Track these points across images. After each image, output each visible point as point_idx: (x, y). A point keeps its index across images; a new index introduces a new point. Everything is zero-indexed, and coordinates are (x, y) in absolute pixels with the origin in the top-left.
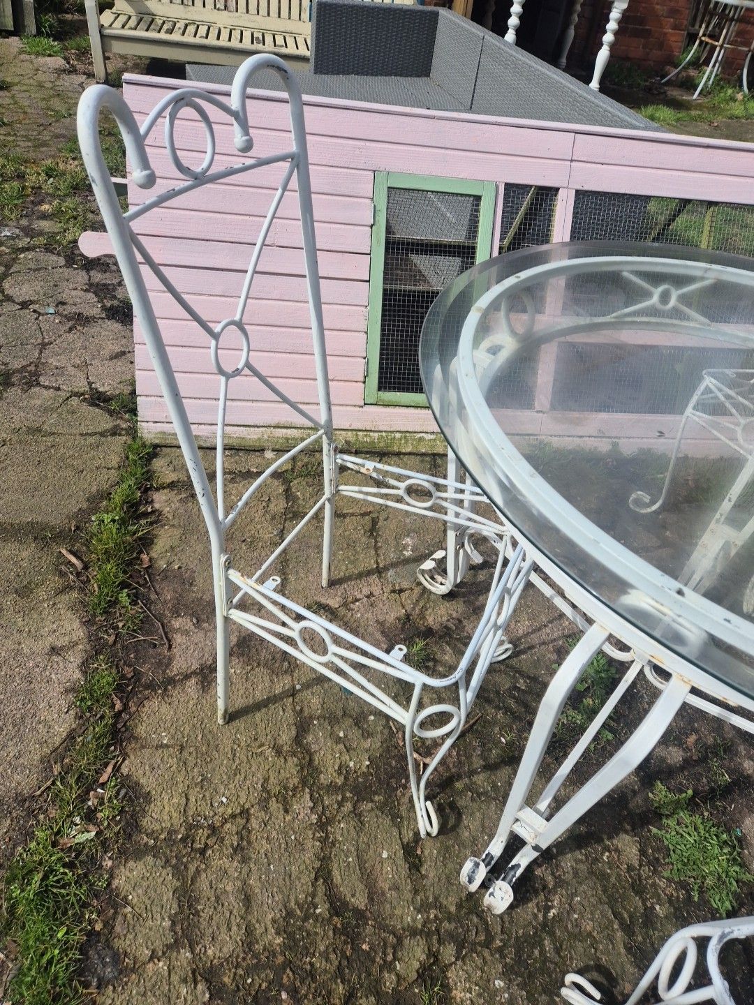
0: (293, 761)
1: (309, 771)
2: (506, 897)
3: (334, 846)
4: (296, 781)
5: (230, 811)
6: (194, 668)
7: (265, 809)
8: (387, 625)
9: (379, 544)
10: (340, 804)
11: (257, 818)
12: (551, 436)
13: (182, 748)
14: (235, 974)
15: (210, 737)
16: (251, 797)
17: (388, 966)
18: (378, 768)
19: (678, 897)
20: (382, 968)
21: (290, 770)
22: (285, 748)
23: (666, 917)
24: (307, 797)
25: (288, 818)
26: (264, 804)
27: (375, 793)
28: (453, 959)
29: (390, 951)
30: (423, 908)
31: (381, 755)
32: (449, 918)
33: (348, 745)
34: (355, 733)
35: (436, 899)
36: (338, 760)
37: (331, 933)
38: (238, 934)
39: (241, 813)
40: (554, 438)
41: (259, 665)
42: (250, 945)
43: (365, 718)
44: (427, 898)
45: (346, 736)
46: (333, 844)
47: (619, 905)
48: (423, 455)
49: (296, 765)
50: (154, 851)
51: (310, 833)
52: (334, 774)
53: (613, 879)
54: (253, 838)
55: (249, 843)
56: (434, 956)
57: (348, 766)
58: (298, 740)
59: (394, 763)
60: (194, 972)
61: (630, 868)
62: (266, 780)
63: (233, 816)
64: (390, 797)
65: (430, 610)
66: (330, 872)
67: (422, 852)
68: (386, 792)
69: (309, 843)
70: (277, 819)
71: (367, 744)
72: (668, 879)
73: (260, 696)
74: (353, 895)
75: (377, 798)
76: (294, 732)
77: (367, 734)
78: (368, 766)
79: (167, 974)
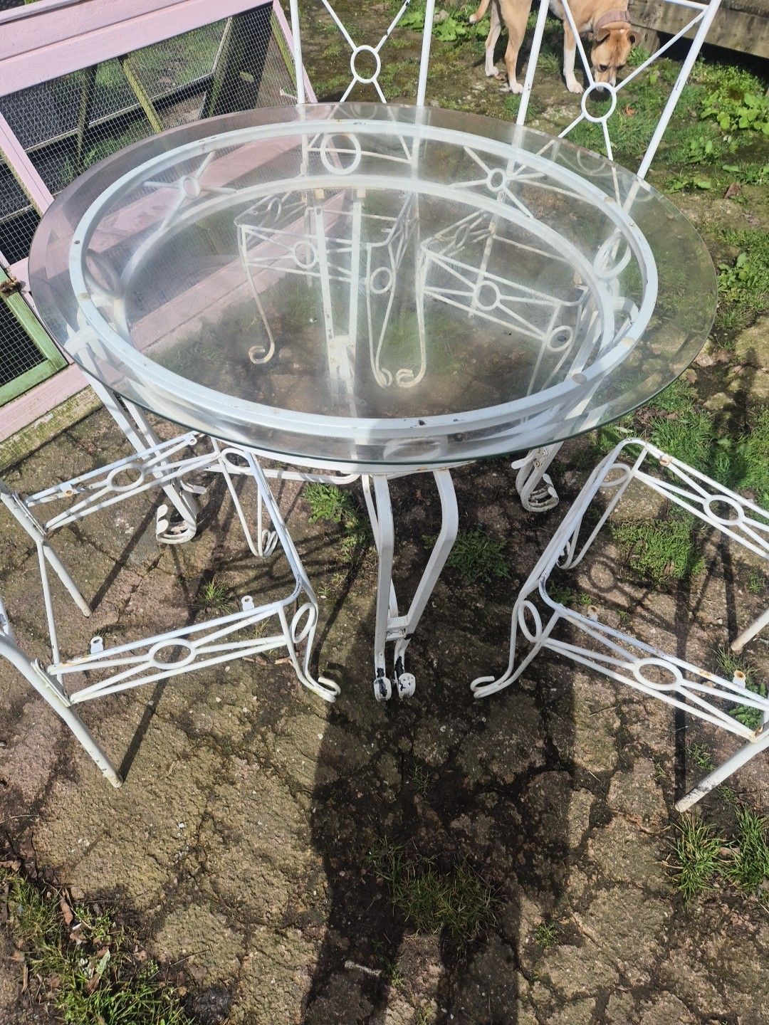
0: (203, 752)
1: (221, 745)
2: (411, 680)
3: (285, 766)
4: (219, 760)
5: (193, 827)
6: (46, 776)
7: (217, 797)
8: (171, 597)
9: (99, 543)
10: (264, 740)
11: (218, 809)
12: (150, 346)
13: (107, 833)
14: (303, 901)
15: (121, 803)
16: (198, 803)
17: (383, 788)
18: (265, 693)
19: (482, 588)
20: (379, 794)
21: (208, 758)
22: (188, 750)
23: (486, 605)
24: (238, 760)
25: (238, 786)
26: (213, 796)
27: (279, 710)
28: (411, 744)
29: (375, 780)
30: (370, 738)
31: (259, 684)
32: (388, 726)
33: (229, 701)
34: (227, 690)
35: (372, 725)
36: (233, 718)
37: (334, 812)
38: (280, 881)
39: (203, 820)
40: (153, 347)
41: (101, 720)
42: (295, 877)
43: (223, 673)
44: (367, 731)
45: (222, 698)
46: (284, 766)
47: (461, 623)
48: (54, 438)
49: (209, 751)
50: (168, 909)
51: (263, 778)
52: (241, 728)
53: (447, 613)
54: (228, 823)
55: (229, 828)
56: (400, 754)
57: (244, 713)
58: (191, 735)
59: (272, 680)
60: (277, 932)
61: (450, 598)
62: (197, 782)
63: (200, 827)
64: (290, 701)
65: (192, 558)
66: (298, 783)
67: (340, 710)
68: (285, 702)
69: (268, 784)
70: (232, 794)
71: (242, 687)
72: (470, 585)
73: (128, 739)
74: (326, 779)
75: (283, 712)
76: (183, 734)
77: (235, 682)
78: (257, 700)
79: (261, 955)
